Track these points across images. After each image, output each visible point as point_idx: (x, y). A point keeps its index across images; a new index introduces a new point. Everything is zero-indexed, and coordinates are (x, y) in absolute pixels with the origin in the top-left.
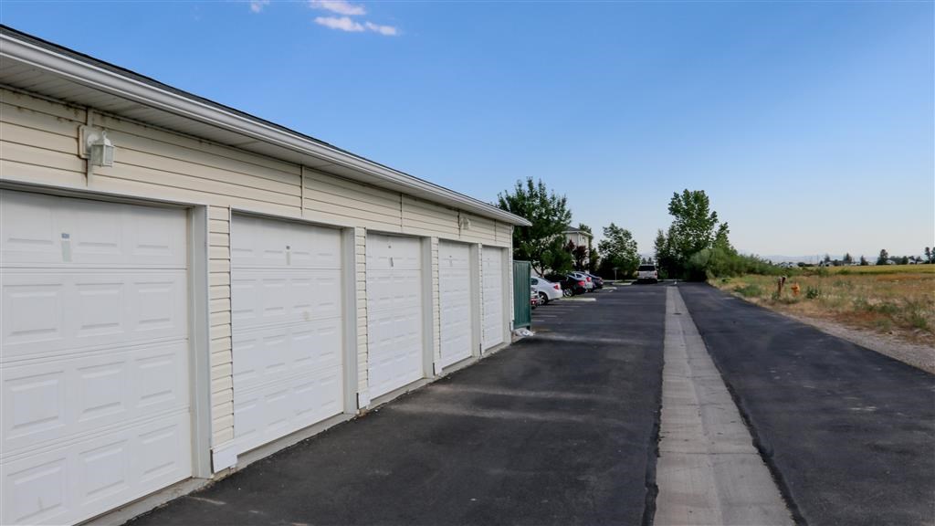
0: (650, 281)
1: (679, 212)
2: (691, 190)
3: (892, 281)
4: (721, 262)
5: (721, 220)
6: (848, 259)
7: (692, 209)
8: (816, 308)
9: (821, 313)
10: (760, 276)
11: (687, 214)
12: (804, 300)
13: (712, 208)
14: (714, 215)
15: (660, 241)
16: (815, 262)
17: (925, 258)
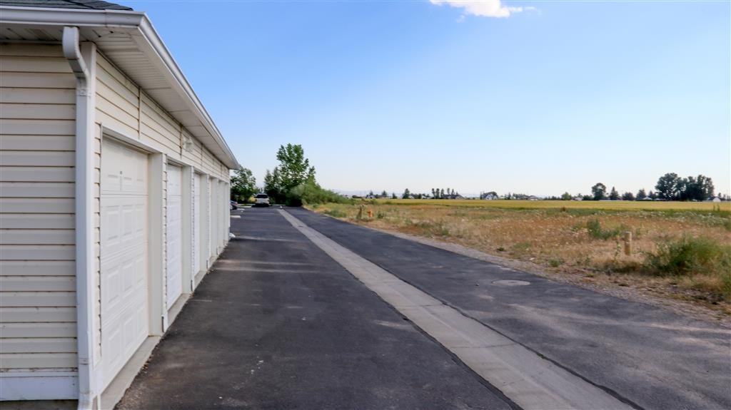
0: (264, 205)
1: (284, 158)
2: (293, 145)
3: (419, 209)
4: (312, 194)
5: (311, 165)
6: (384, 194)
7: (292, 157)
8: (384, 224)
9: (389, 227)
10: (336, 204)
11: (289, 161)
12: (377, 219)
13: (305, 156)
14: (307, 161)
15: (268, 177)
16: (364, 195)
17: (432, 195)
